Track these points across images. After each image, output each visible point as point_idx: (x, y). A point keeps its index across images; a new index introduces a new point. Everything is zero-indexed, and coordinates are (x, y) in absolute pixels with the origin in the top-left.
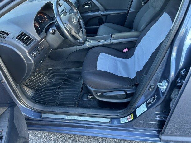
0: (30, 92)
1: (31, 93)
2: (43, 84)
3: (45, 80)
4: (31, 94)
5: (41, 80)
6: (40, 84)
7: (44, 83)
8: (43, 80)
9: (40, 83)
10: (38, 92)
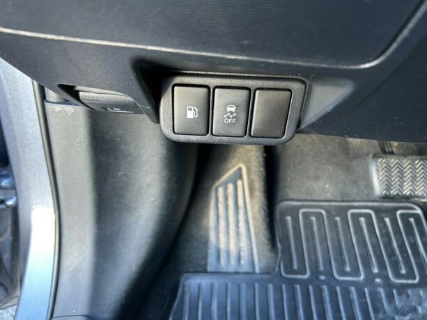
0: (244, 244)
1: (245, 254)
2: (361, 295)
3: (402, 289)
4: (239, 258)
5: (382, 265)
6: (344, 273)
7: (375, 295)
8: (386, 278)
9: (355, 272)
10: (278, 290)
